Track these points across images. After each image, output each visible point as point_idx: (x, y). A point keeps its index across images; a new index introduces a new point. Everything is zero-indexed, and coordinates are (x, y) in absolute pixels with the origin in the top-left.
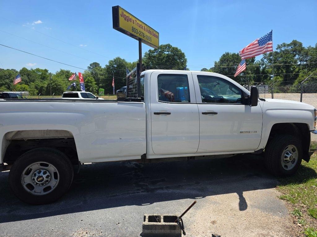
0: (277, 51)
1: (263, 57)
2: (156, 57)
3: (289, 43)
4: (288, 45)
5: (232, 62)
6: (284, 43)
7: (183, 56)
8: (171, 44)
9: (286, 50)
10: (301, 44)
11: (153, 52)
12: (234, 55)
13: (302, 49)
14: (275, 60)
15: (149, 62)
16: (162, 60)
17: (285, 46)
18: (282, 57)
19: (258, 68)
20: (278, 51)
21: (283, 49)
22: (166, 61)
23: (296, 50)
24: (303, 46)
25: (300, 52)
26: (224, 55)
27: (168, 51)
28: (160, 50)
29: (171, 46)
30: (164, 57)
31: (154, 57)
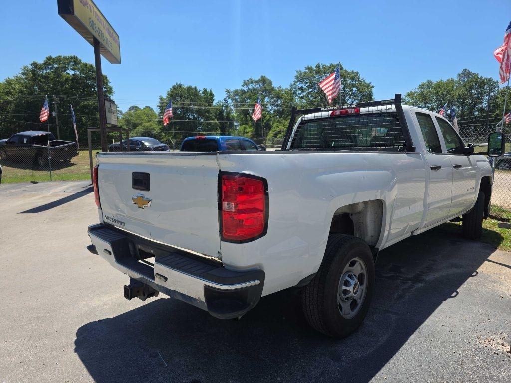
0: (243, 88)
1: (226, 95)
2: (49, 77)
3: (256, 78)
4: (257, 82)
5: (189, 100)
6: (251, 79)
7: (106, 81)
8: (79, 58)
9: (254, 89)
10: (271, 83)
11: (41, 68)
12: (189, 88)
13: (273, 89)
14: (241, 102)
15: (33, 86)
16: (63, 84)
17: (252, 83)
18: (250, 98)
19: (221, 112)
20: (245, 89)
21: (250, 87)
22: (72, 87)
23: (266, 90)
24: (273, 86)
25: (270, 93)
26: (174, 87)
27: (74, 70)
28: (56, 66)
29: (81, 61)
30: (67, 79)
31: (46, 77)
